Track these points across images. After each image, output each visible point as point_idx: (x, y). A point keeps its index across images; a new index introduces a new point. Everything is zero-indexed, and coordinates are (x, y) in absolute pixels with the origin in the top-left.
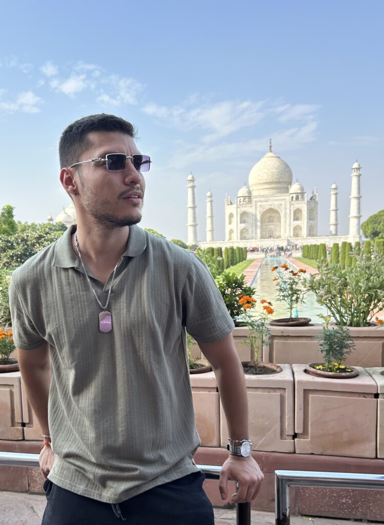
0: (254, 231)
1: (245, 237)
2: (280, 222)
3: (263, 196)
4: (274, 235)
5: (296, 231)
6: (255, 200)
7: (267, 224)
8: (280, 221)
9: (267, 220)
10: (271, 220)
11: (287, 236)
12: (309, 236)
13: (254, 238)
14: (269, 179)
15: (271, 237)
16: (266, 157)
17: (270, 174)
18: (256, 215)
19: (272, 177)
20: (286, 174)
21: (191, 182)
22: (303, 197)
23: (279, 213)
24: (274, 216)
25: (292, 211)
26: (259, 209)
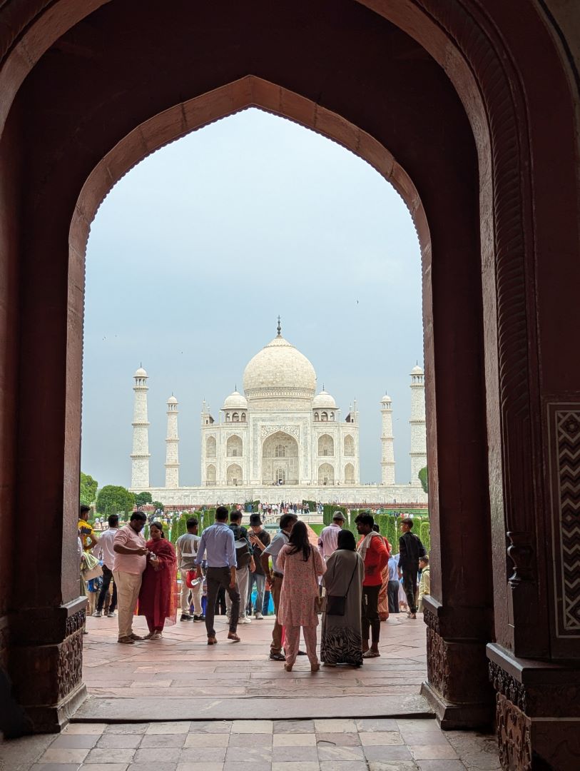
0: (252, 470)
1: (235, 480)
2: (297, 457)
3: (267, 410)
4: (286, 479)
5: (323, 473)
6: (252, 416)
7: (276, 458)
8: (296, 454)
9: (274, 452)
10: (280, 453)
11: (309, 482)
12: (345, 483)
13: (252, 483)
14: (277, 382)
15: (280, 481)
16: (271, 346)
17: (278, 374)
18: (255, 442)
19: (283, 380)
20: (306, 375)
21: (140, 380)
22: (333, 415)
23: (294, 440)
24: (287, 446)
25: (317, 439)
26: (260, 432)
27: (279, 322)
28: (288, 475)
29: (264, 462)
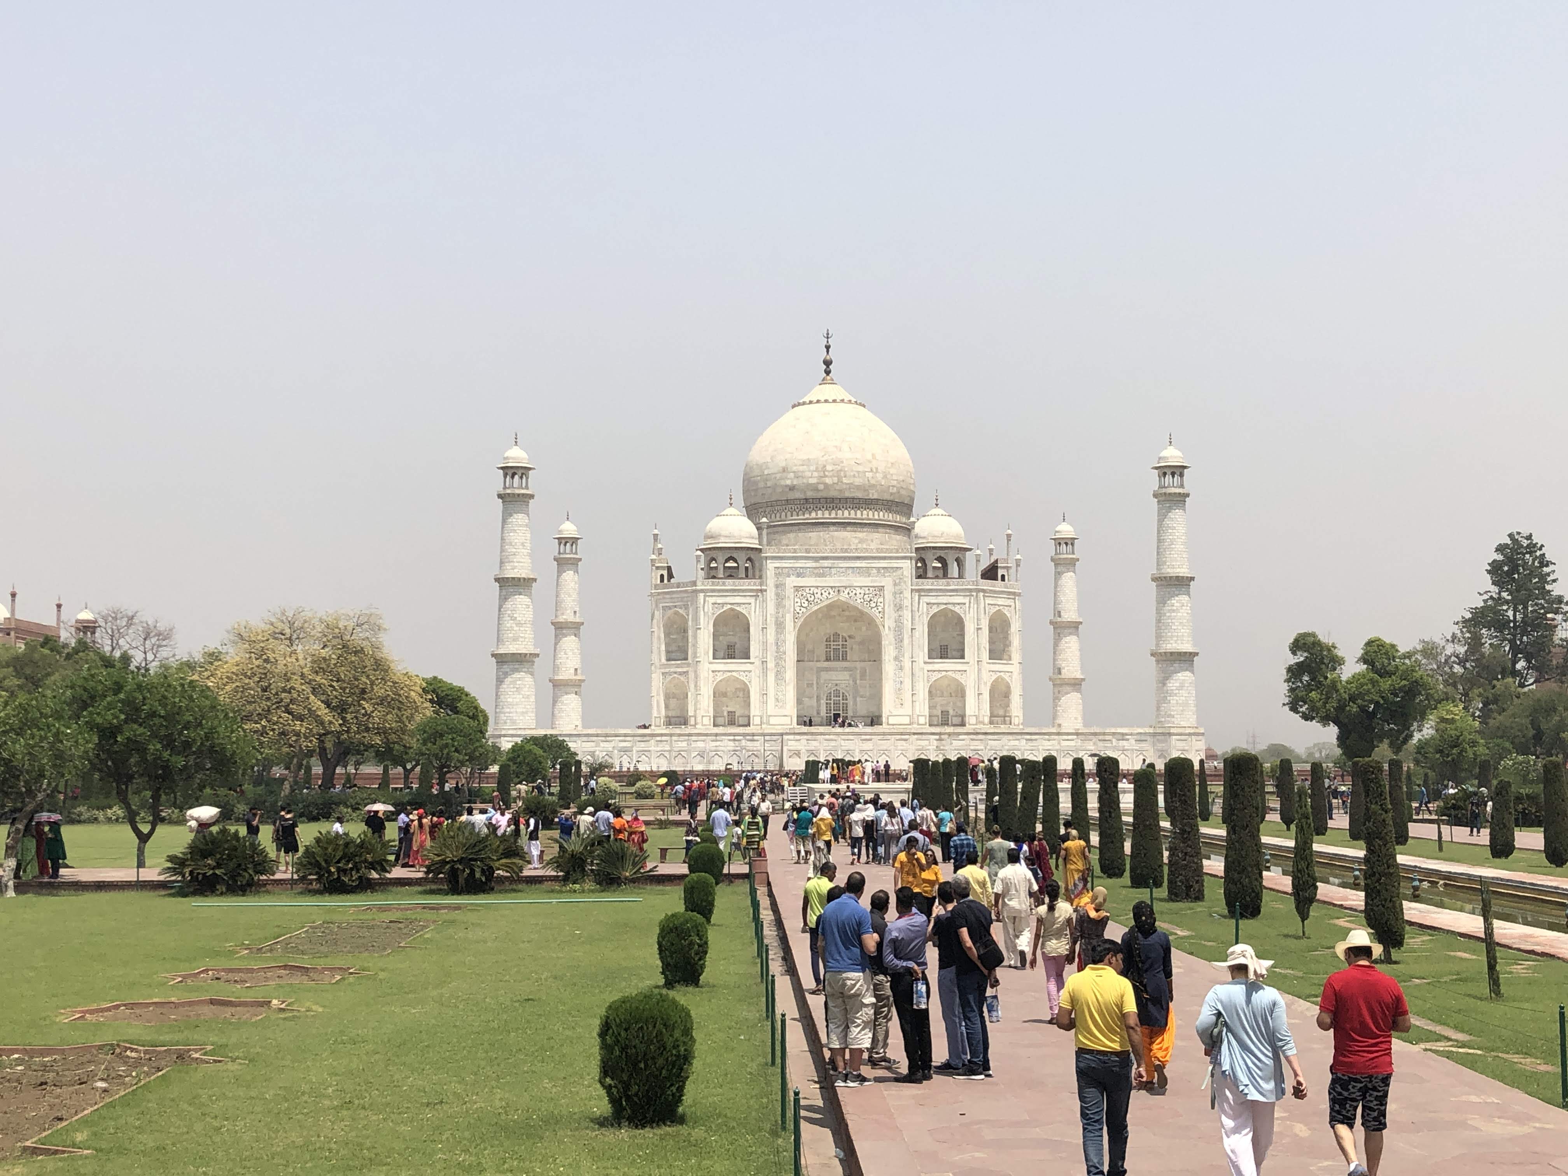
0: (772, 692)
1: (732, 714)
2: (878, 661)
3: (808, 550)
4: (850, 714)
5: (939, 700)
6: (773, 564)
7: (826, 664)
8: (874, 656)
9: (821, 651)
10: (836, 650)
11: (906, 720)
12: (991, 723)
13: (773, 721)
14: (826, 486)
15: (837, 717)
16: (811, 402)
17: (829, 468)
18: (780, 626)
19: (840, 480)
20: (892, 471)
21: (513, 475)
22: (960, 564)
23: (871, 623)
24: (850, 637)
25: (926, 621)
26: (792, 602)
27: (828, 348)
28: (855, 703)
29: (800, 675)
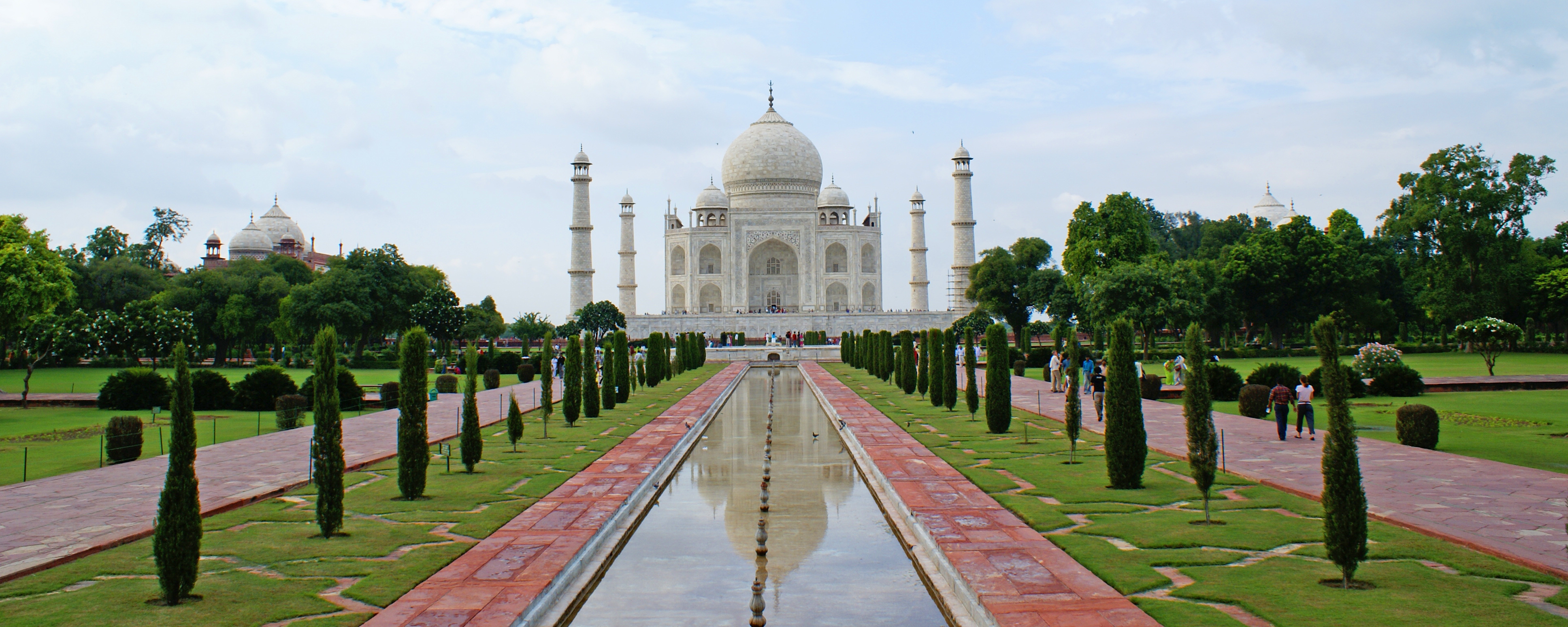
0: (734, 293)
1: (711, 306)
2: (797, 274)
3: (754, 210)
4: (782, 305)
5: (832, 296)
6: (734, 217)
7: (767, 276)
8: (794, 270)
9: (765, 267)
10: (773, 268)
11: (813, 308)
12: (863, 309)
13: (734, 309)
14: (768, 171)
15: (775, 308)
16: (760, 123)
17: (770, 161)
18: (738, 254)
19: (776, 168)
20: (808, 162)
21: (580, 168)
22: (847, 218)
23: (792, 252)
24: (782, 260)
25: (824, 250)
26: (745, 240)
27: (771, 91)
28: (784, 299)
29: (751, 282)
